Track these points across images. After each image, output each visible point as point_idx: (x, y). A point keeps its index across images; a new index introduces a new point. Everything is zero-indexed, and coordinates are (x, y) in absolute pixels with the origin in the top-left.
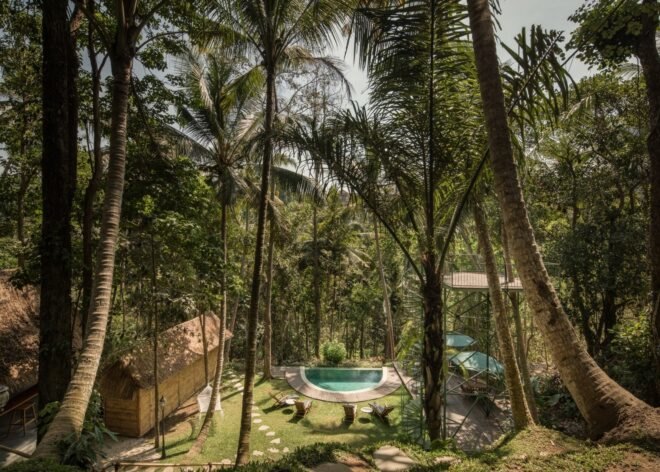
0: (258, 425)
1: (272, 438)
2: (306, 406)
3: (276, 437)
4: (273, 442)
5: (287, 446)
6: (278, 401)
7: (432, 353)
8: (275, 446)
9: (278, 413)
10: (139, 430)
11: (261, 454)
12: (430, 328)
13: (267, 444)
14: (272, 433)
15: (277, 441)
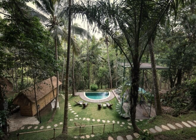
0: (71, 111)
1: (76, 115)
2: (86, 105)
3: (77, 114)
4: (76, 116)
5: (80, 117)
6: (77, 103)
7: (134, 93)
8: (77, 117)
9: (77, 107)
10: (32, 114)
11: (72, 120)
12: (134, 84)
13: (74, 117)
14: (76, 113)
15: (77, 116)
